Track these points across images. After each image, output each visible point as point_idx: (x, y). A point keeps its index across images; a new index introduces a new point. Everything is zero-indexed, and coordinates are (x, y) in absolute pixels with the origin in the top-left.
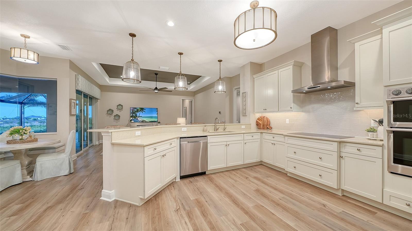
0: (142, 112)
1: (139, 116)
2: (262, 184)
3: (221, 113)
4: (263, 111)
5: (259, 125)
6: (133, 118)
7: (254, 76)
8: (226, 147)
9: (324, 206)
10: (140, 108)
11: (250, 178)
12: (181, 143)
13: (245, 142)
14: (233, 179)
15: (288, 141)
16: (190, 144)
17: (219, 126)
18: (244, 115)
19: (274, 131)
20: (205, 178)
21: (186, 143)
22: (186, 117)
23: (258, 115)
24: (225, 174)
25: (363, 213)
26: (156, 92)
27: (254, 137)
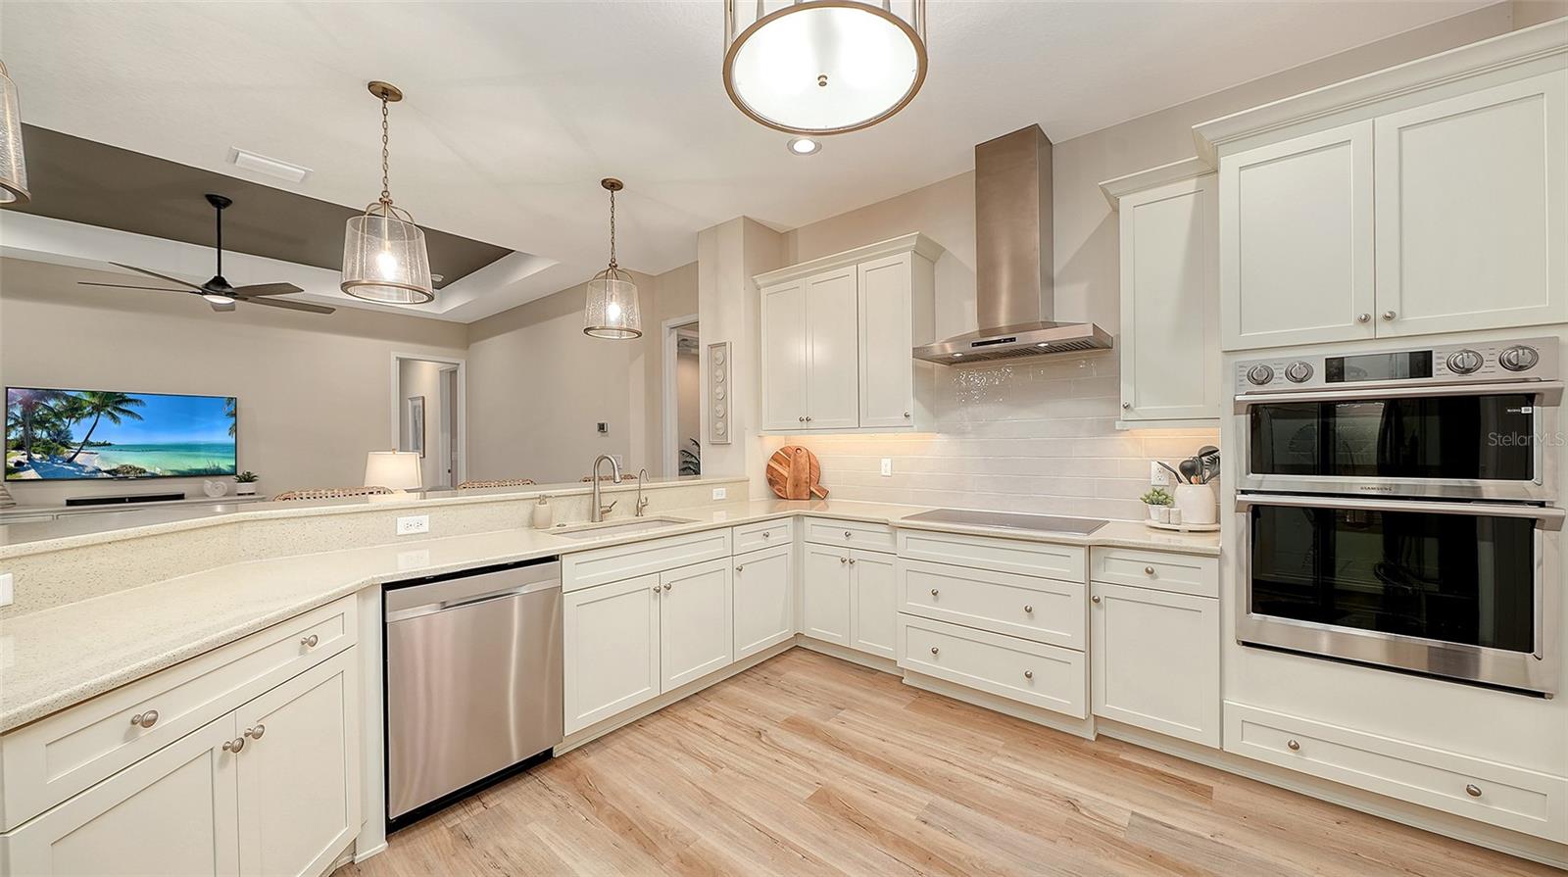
0: (114, 417)
1: (86, 443)
2: (831, 756)
3: (609, 428)
4: (799, 425)
5: (778, 483)
6: (38, 456)
7: (760, 280)
8: (655, 597)
9: (1072, 804)
10: (94, 394)
11: (774, 732)
12: (388, 621)
13: (738, 561)
14: (698, 757)
15: (909, 550)
16: (450, 612)
17: (612, 498)
18: (716, 441)
19: (835, 506)
20: (550, 783)
21: (426, 610)
22: (420, 445)
23: (773, 444)
24: (654, 737)
25: (1185, 803)
26: (217, 307)
27: (774, 539)
